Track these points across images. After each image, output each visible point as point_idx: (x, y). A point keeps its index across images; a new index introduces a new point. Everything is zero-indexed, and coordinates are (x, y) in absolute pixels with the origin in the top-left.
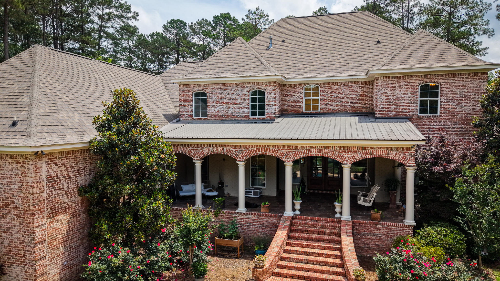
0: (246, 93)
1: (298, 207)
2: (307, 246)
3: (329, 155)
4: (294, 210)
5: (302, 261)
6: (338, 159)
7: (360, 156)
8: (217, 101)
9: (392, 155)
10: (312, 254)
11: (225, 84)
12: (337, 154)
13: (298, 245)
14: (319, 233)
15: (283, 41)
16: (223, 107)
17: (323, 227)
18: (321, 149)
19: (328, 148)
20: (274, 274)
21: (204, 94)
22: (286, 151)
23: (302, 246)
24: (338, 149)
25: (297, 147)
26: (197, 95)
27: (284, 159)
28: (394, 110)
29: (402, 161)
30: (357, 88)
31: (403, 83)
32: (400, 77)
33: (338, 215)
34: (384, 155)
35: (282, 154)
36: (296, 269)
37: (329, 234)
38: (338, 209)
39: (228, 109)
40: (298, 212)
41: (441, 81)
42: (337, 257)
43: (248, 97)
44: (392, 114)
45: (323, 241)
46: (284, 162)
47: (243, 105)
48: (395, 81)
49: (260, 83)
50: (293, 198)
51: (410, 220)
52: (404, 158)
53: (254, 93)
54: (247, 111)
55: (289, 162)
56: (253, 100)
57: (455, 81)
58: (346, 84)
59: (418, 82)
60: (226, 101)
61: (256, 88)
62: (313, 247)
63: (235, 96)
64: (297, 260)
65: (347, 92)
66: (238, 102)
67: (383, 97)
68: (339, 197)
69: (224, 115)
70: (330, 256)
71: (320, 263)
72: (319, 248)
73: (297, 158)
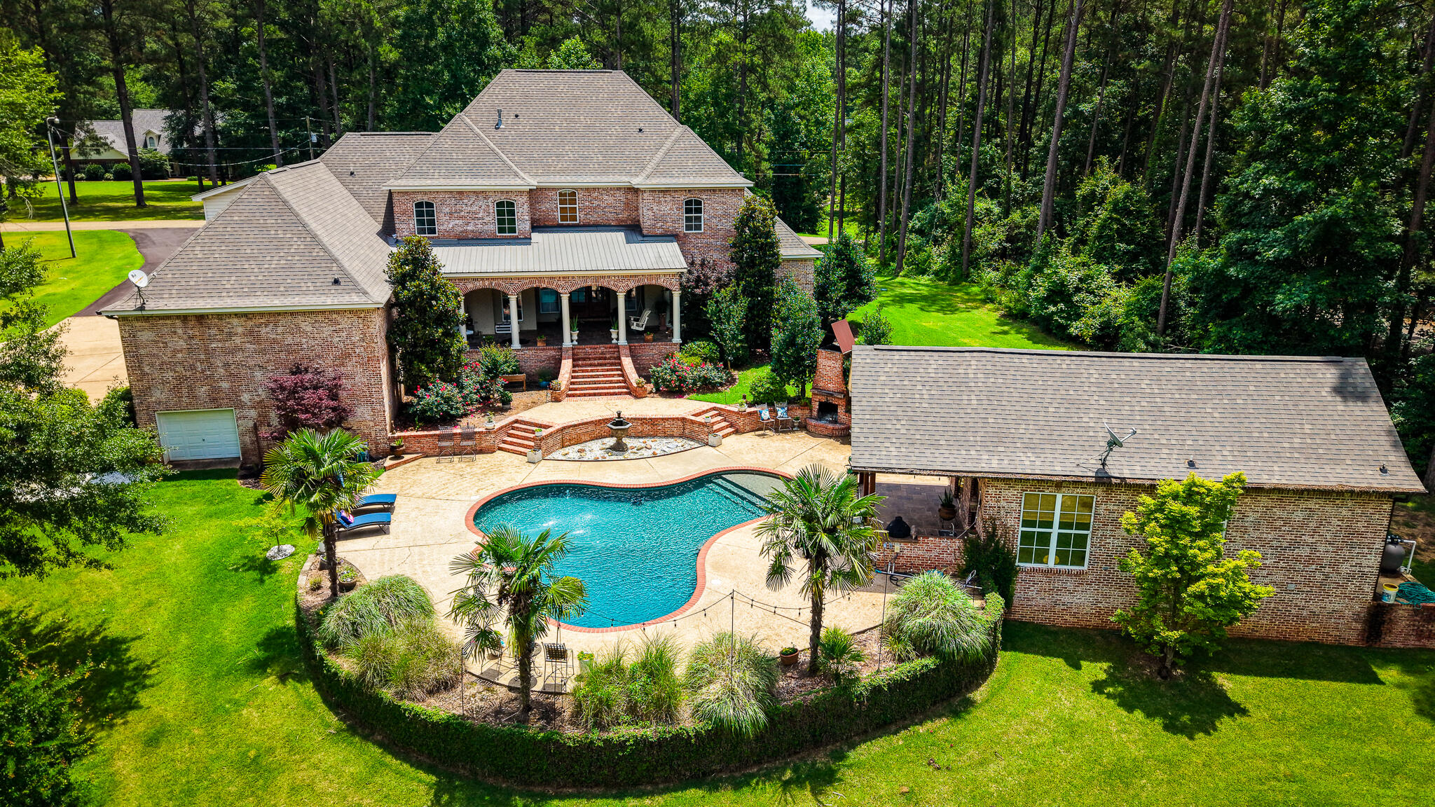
0: (490, 204)
1: (575, 337)
2: (592, 371)
3: (605, 284)
4: (572, 341)
5: (590, 383)
6: (613, 288)
7: (633, 284)
8: (451, 214)
9: (661, 282)
10: (598, 376)
11: (461, 193)
12: (612, 282)
13: (583, 371)
14: (600, 359)
15: (517, 116)
16: (460, 222)
17: (602, 353)
18: (597, 279)
19: (603, 277)
20: (569, 396)
21: (430, 205)
22: (562, 283)
23: (587, 371)
24: (613, 279)
25: (573, 277)
26: (419, 205)
27: (560, 290)
28: (661, 227)
29: (669, 287)
30: (621, 196)
31: (669, 198)
32: (665, 191)
33: (614, 341)
34: (654, 282)
35: (558, 286)
36: (586, 389)
37: (609, 359)
38: (614, 336)
39: (467, 224)
40: (575, 343)
41: (704, 197)
42: (619, 375)
43: (493, 209)
44: (659, 232)
45: (605, 365)
46: (560, 294)
47: (487, 219)
48: (661, 195)
49: (507, 192)
50: (572, 329)
51: (677, 339)
52: (671, 284)
53: (500, 204)
54: (493, 227)
55: (565, 294)
56: (500, 213)
57: (717, 197)
58: (607, 190)
59: (683, 198)
60: (462, 214)
61: (503, 198)
62: (598, 371)
63: (475, 208)
64: (585, 383)
65: (610, 200)
66: (480, 215)
67: (650, 212)
68: (615, 323)
69: (462, 232)
70: (613, 376)
71: (606, 382)
72: (603, 370)
73: (574, 289)
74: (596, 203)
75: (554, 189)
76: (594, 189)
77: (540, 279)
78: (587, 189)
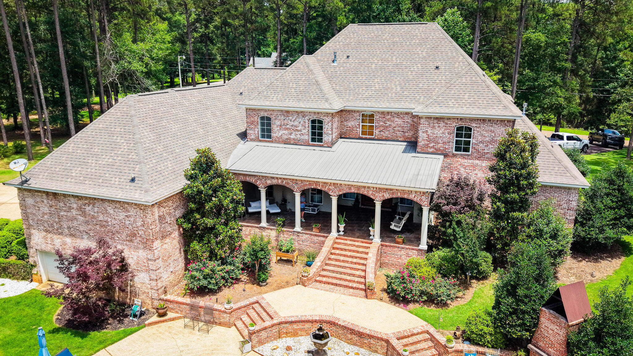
0: (307, 121)
1: (342, 229)
2: (343, 261)
3: (365, 192)
4: (338, 231)
5: (337, 272)
6: (372, 197)
7: (388, 195)
8: (281, 126)
9: (412, 197)
10: (345, 267)
11: (288, 112)
12: (371, 192)
13: (337, 260)
14: (354, 251)
15: (348, 57)
16: (286, 132)
17: (358, 247)
18: (359, 187)
19: (364, 187)
20: (316, 281)
21: (269, 119)
22: (332, 187)
23: (339, 261)
24: (372, 189)
25: (341, 184)
26: (262, 118)
27: (330, 193)
28: (433, 147)
29: (419, 202)
30: (408, 119)
31: (442, 124)
32: (439, 119)
33: (371, 237)
34: (406, 196)
35: (329, 189)
37: (361, 253)
38: (371, 233)
39: (291, 134)
40: (342, 233)
41: (474, 125)
42: (363, 271)
43: (308, 125)
44: (431, 150)
45: (355, 257)
46: (330, 195)
47: (303, 131)
48: (435, 121)
49: (318, 113)
50: (338, 222)
51: (424, 246)
52: (421, 200)
53: (313, 122)
54: (308, 137)
55: (335, 196)
56: (313, 128)
57: (486, 127)
58: (398, 114)
59: (455, 125)
60: (288, 126)
61: (315, 117)
62: (347, 262)
63: (296, 123)
65: (398, 121)
66: (299, 128)
67: (425, 135)
68: (372, 224)
69: (287, 139)
70: (358, 270)
72: (351, 263)
73: (341, 193)
74: (389, 123)
75: (358, 111)
76: (388, 113)
77: (317, 183)
78: (383, 113)
